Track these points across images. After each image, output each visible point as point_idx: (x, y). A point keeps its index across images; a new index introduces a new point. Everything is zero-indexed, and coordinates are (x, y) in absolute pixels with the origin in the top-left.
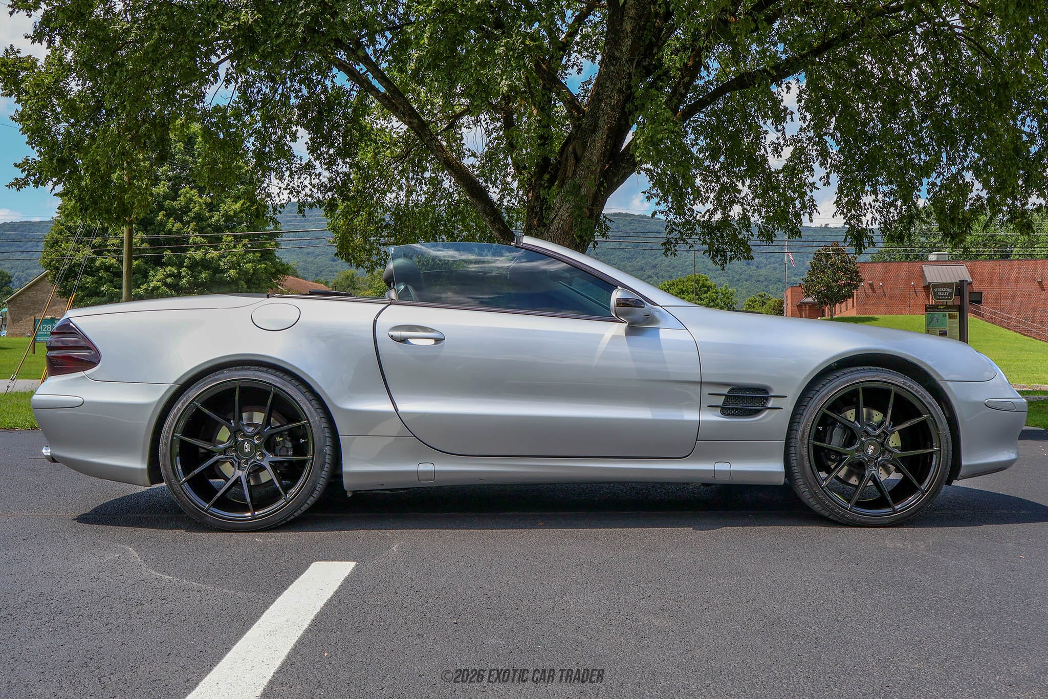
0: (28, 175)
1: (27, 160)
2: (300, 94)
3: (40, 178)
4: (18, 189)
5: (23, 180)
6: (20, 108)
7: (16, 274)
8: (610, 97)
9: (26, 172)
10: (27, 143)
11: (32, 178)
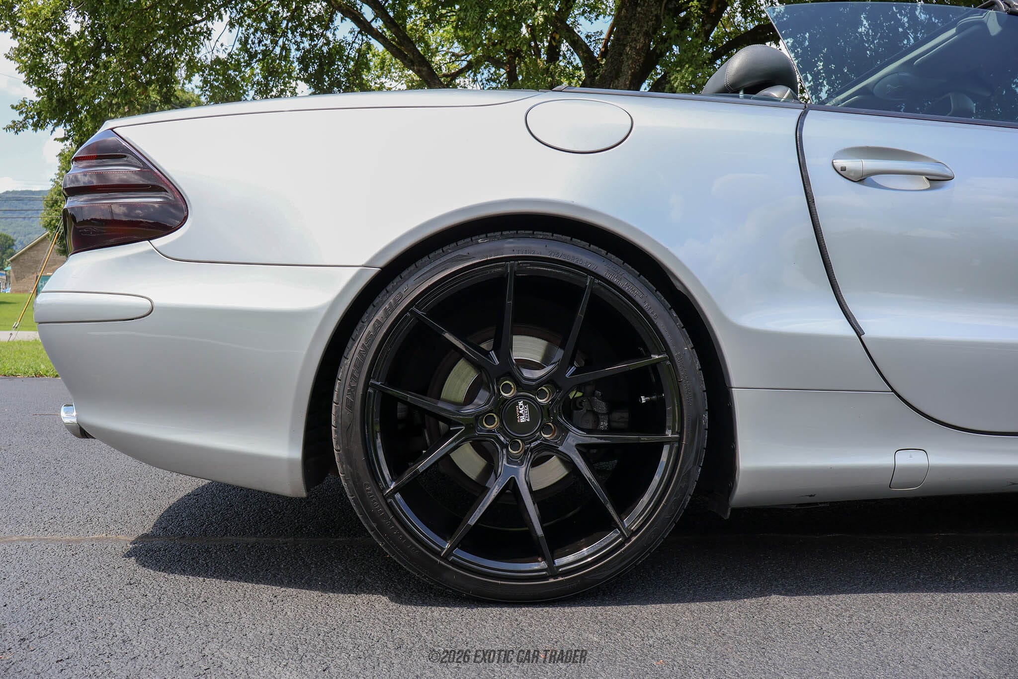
0: (26, 118)
1: (25, 102)
2: (301, 47)
3: (38, 121)
4: (16, 132)
5: (21, 122)
6: (15, 44)
7: (19, 238)
8: (635, 40)
9: (24, 115)
10: (24, 82)
11: (31, 121)
